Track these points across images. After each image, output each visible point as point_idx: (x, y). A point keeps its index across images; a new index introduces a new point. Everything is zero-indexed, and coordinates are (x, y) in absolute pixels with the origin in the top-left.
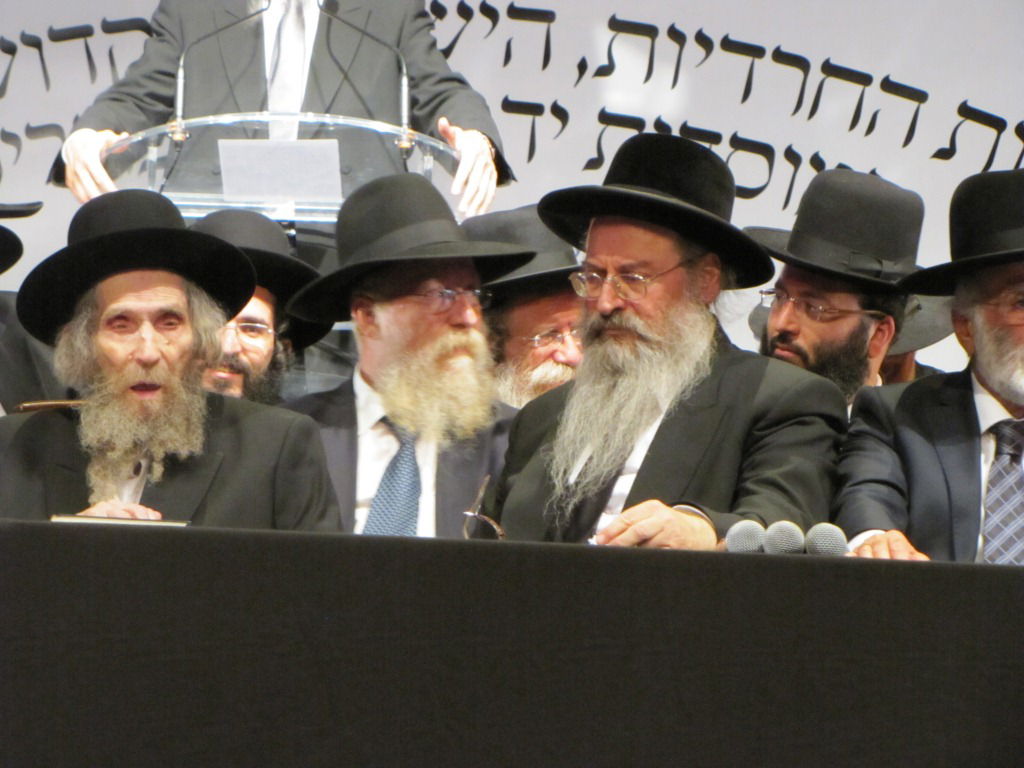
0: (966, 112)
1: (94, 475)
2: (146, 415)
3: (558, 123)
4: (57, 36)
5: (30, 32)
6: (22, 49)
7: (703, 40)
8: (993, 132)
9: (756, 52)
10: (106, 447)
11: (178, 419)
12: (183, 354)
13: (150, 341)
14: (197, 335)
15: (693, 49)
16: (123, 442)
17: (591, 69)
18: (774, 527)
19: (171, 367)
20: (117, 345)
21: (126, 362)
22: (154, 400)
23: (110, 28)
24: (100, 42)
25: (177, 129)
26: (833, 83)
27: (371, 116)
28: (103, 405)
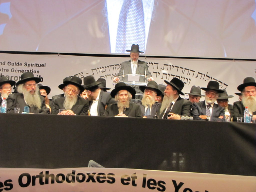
0: (199, 73)
1: (119, 110)
2: (124, 104)
3: (159, 74)
4: (110, 66)
5: (108, 66)
6: (107, 67)
7: (173, 66)
8: (201, 75)
9: (178, 67)
10: (120, 107)
11: (127, 104)
12: (127, 98)
13: (125, 97)
14: (128, 96)
15: (172, 67)
16: (122, 106)
17: (162, 69)
18: (186, 117)
19: (126, 99)
20: (121, 97)
21: (122, 99)
22: (125, 102)
23: (115, 65)
24: (114, 66)
25: (123, 76)
26: (186, 70)
27: (141, 74)
28: (120, 103)
